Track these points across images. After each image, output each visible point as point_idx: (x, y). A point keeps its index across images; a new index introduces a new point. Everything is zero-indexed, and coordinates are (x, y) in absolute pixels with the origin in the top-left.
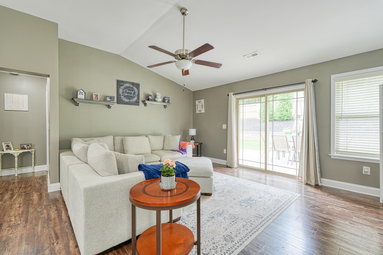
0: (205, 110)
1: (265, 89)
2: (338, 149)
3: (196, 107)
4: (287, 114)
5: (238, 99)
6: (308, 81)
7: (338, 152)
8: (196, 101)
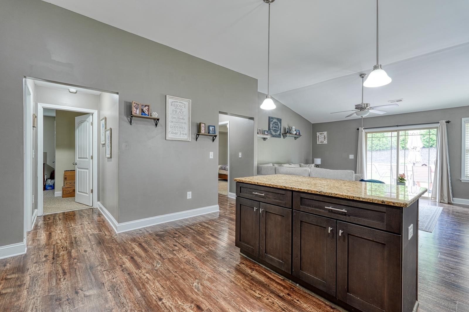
0: (328, 141)
1: (397, 126)
2: (467, 175)
3: (317, 138)
4: (379, 143)
5: (366, 133)
6: (442, 122)
7: (467, 177)
8: (317, 133)
